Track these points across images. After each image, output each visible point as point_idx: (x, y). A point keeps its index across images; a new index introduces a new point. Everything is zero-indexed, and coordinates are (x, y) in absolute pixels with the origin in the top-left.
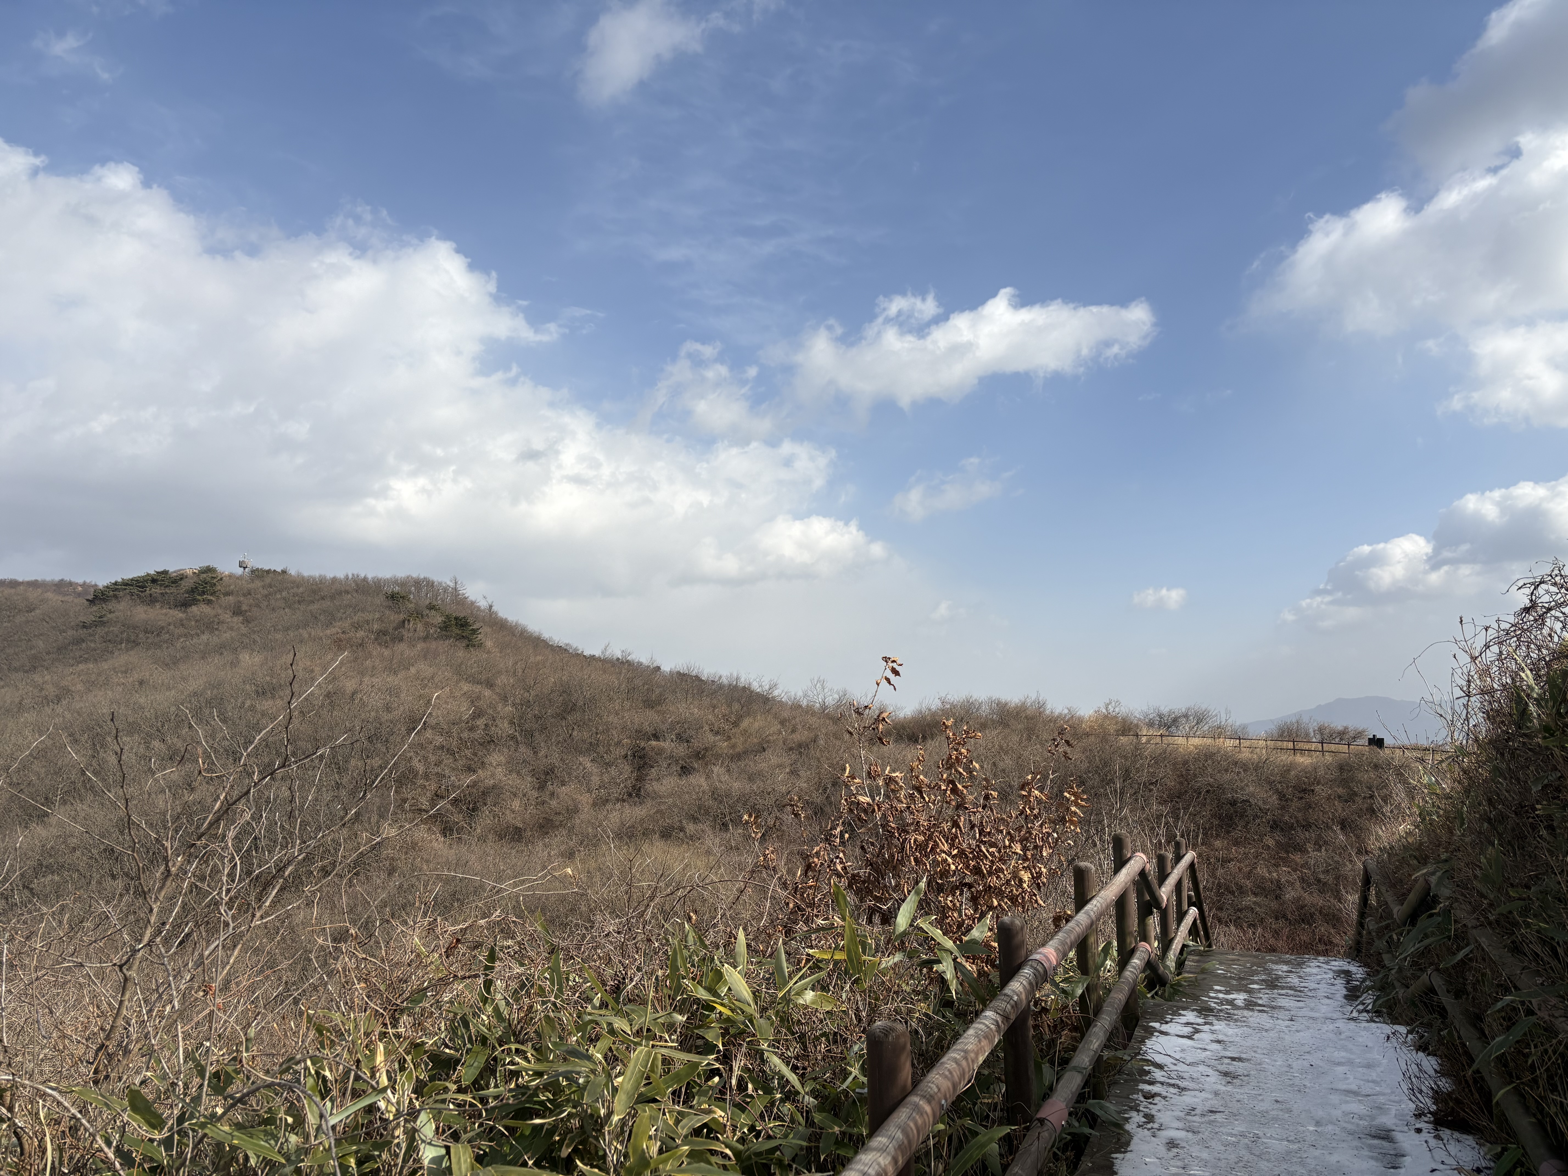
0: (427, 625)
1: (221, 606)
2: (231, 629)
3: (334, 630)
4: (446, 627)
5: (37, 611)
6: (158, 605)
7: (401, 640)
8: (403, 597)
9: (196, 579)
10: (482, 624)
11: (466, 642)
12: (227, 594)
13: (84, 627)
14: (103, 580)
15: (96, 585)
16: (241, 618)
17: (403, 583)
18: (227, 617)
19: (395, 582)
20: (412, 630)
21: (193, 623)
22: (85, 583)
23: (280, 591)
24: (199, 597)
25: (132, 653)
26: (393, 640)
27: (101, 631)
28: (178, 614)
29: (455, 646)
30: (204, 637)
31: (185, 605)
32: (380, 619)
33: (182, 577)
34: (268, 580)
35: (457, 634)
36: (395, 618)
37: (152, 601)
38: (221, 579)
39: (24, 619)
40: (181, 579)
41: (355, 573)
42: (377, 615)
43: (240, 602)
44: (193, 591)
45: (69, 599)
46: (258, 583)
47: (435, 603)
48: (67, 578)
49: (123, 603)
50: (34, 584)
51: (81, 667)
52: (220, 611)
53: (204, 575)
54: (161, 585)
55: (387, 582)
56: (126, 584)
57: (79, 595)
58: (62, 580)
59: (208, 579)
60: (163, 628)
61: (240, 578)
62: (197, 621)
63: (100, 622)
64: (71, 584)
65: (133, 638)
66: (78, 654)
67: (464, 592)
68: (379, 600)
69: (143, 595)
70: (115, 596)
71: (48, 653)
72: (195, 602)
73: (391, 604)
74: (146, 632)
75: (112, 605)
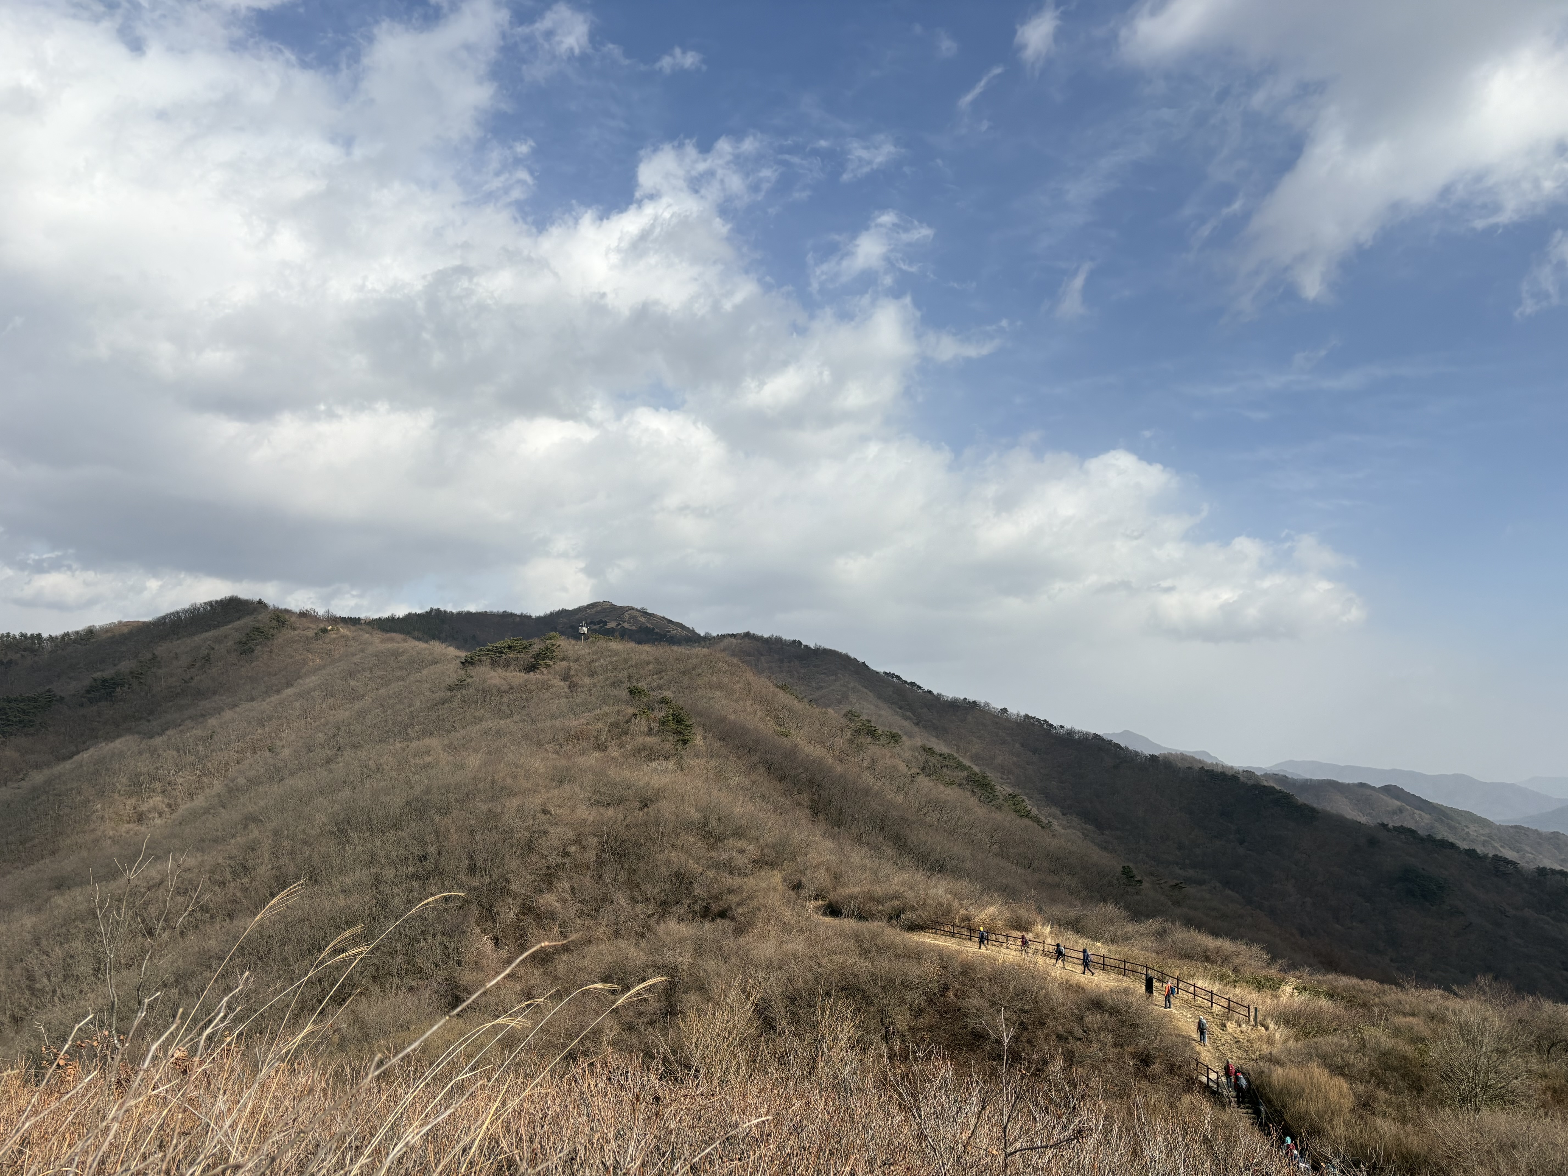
0: (649, 720)
4: (665, 722)
9: (541, 646)
12: (563, 659)
13: (449, 689)
24: (541, 662)
26: (622, 732)
27: (460, 694)
28: (523, 677)
31: (532, 668)
35: (673, 729)
37: (506, 664)
40: (530, 645)
54: (515, 651)
59: (550, 646)
60: (504, 692)
63: (460, 686)
66: (441, 712)
69: (500, 659)
72: (537, 666)
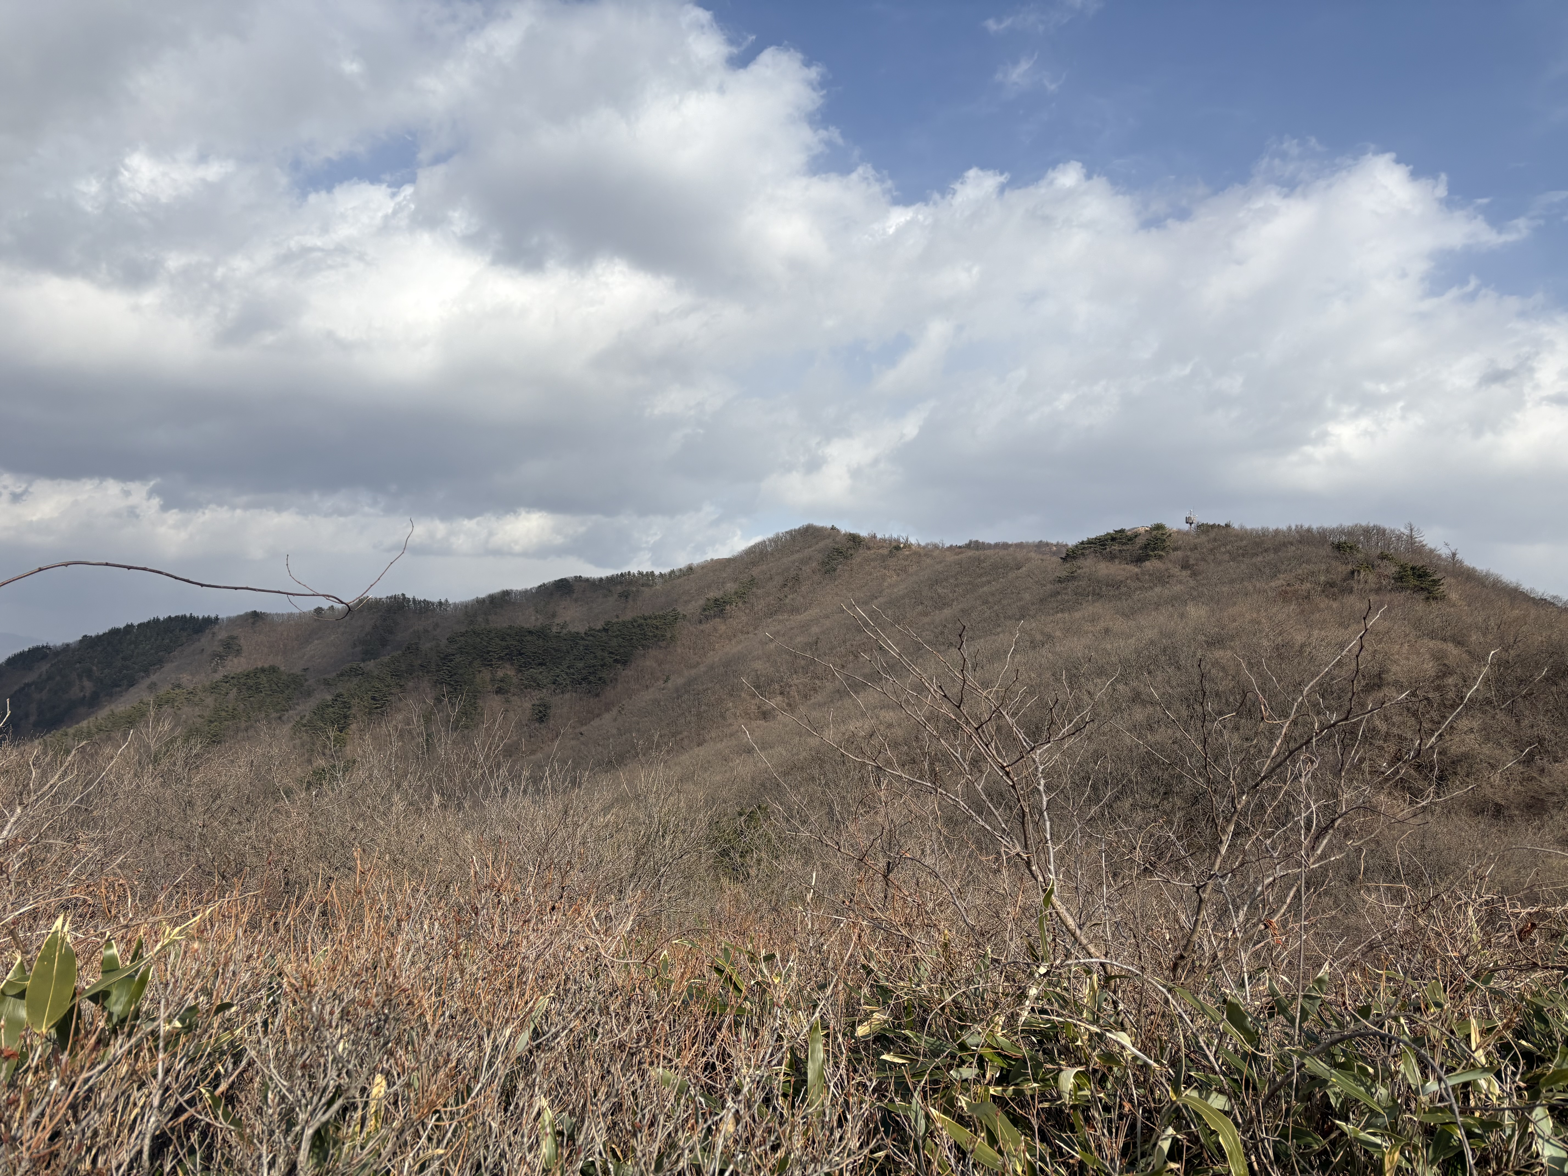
0: (1380, 576)
1: (1170, 561)
2: (1181, 582)
3: (1280, 582)
4: (1401, 578)
5: (1024, 569)
6: (1117, 561)
7: (1351, 591)
8: (1351, 548)
9: (1148, 536)
10: (1444, 574)
11: (1425, 593)
12: (1175, 549)
13: (1059, 581)
14: (1072, 541)
15: (1067, 545)
16: (1189, 572)
17: (1350, 533)
18: (1176, 570)
19: (1342, 531)
20: (1362, 580)
21: (1147, 577)
22: (1058, 543)
23: (1225, 545)
24: (1151, 553)
25: (1096, 604)
26: (1342, 591)
27: (1072, 585)
28: (1134, 569)
29: (1412, 598)
30: (1158, 589)
31: (1139, 560)
32: (1327, 571)
33: (1136, 535)
34: (1212, 535)
35: (1416, 586)
36: (1344, 569)
37: (1112, 557)
38: (1170, 535)
39: (1014, 575)
40: (1136, 536)
41: (1299, 524)
42: (1323, 567)
43: (1187, 556)
44: (1146, 547)
45: (1047, 557)
46: (1203, 538)
47: (1386, 552)
48: (1044, 540)
49: (1088, 560)
50: (1020, 546)
51: (1060, 615)
52: (1170, 565)
53: (1155, 533)
54: (1119, 543)
55: (1332, 532)
56: (1090, 542)
57: (1054, 554)
58: (1041, 541)
59: (1159, 536)
60: (1121, 582)
61: (1187, 533)
62: (1150, 575)
63: (1071, 577)
64: (1047, 544)
65: (1097, 591)
66: (1055, 605)
67: (1422, 539)
68: (1327, 550)
69: (1104, 552)
70: (1083, 554)
71: (1033, 604)
72: (1147, 557)
73: (1338, 555)
74: (1107, 586)
75: (1080, 562)
